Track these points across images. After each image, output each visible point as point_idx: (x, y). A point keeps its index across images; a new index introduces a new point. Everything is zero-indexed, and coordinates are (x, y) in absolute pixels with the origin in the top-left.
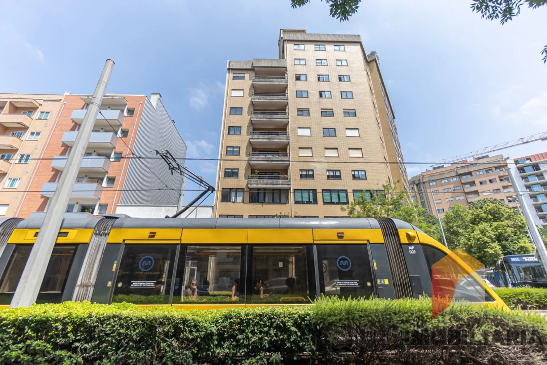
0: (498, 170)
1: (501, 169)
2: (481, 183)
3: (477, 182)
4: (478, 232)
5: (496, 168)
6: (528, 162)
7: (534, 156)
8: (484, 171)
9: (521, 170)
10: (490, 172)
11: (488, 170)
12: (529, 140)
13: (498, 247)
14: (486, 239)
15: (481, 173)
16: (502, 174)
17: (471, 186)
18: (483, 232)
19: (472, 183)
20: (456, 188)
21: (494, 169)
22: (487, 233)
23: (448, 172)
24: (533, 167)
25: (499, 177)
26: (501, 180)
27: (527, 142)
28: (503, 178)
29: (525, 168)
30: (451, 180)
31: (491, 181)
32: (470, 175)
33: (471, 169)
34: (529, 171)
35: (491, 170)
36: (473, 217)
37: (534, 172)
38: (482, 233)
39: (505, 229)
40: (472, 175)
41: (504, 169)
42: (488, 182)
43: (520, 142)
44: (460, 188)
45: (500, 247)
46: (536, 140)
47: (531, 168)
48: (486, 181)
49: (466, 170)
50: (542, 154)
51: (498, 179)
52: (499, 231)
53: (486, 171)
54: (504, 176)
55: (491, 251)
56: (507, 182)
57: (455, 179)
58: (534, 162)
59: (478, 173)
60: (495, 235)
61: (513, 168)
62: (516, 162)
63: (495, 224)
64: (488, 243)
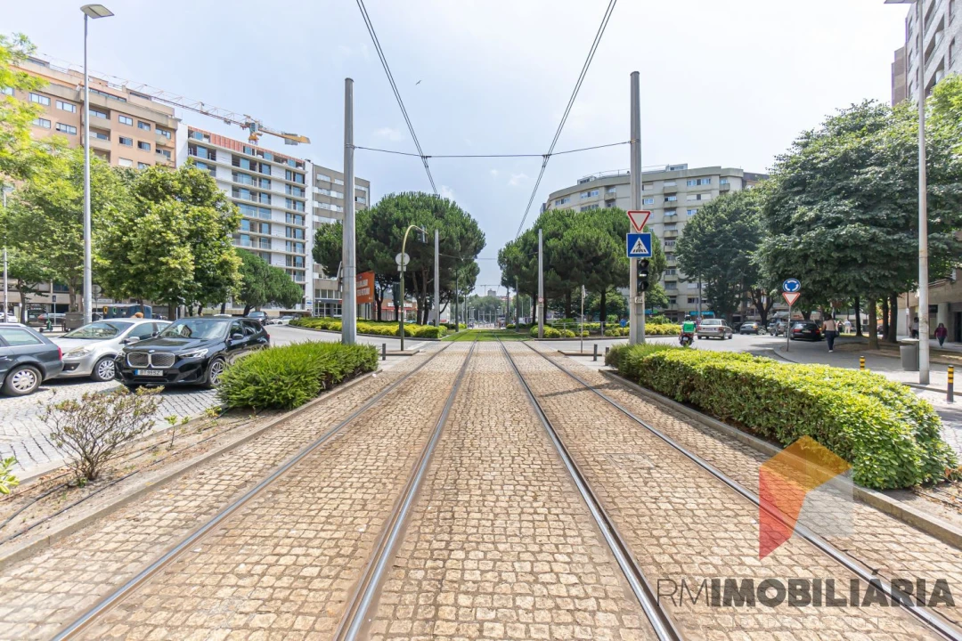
0: (159, 132)
1: (164, 133)
2: (121, 141)
3: (115, 136)
4: (157, 217)
5: (159, 126)
6: (205, 141)
7: (215, 136)
8: (136, 121)
9: (193, 148)
10: (146, 128)
11: (143, 123)
12: (210, 112)
13: (190, 257)
14: (171, 236)
15: (129, 121)
16: (163, 140)
17: (98, 137)
18: (166, 218)
19: (105, 134)
20: (63, 128)
21: (153, 125)
22: (174, 223)
23: (57, 83)
24: (209, 153)
25: (157, 145)
26: (158, 151)
27: (206, 114)
28: (162, 150)
29: (198, 149)
30: (59, 105)
31: (140, 145)
32: (104, 116)
33: (111, 104)
34: (202, 156)
35: (149, 125)
36: (153, 181)
37: (206, 160)
38: (164, 221)
39: (209, 224)
40: (108, 117)
41: (168, 134)
42: (135, 144)
43: (199, 108)
44: (73, 130)
45: (193, 258)
46: (219, 117)
47: (205, 151)
48: (132, 141)
49: (100, 102)
50: (225, 139)
51: (153, 147)
52: (200, 224)
53: (139, 122)
54: (165, 146)
55: (174, 264)
56: (166, 157)
57: (68, 107)
58: (212, 144)
59: (122, 119)
60: (189, 230)
61: (181, 139)
62: (190, 133)
63: (196, 209)
64: (172, 244)
